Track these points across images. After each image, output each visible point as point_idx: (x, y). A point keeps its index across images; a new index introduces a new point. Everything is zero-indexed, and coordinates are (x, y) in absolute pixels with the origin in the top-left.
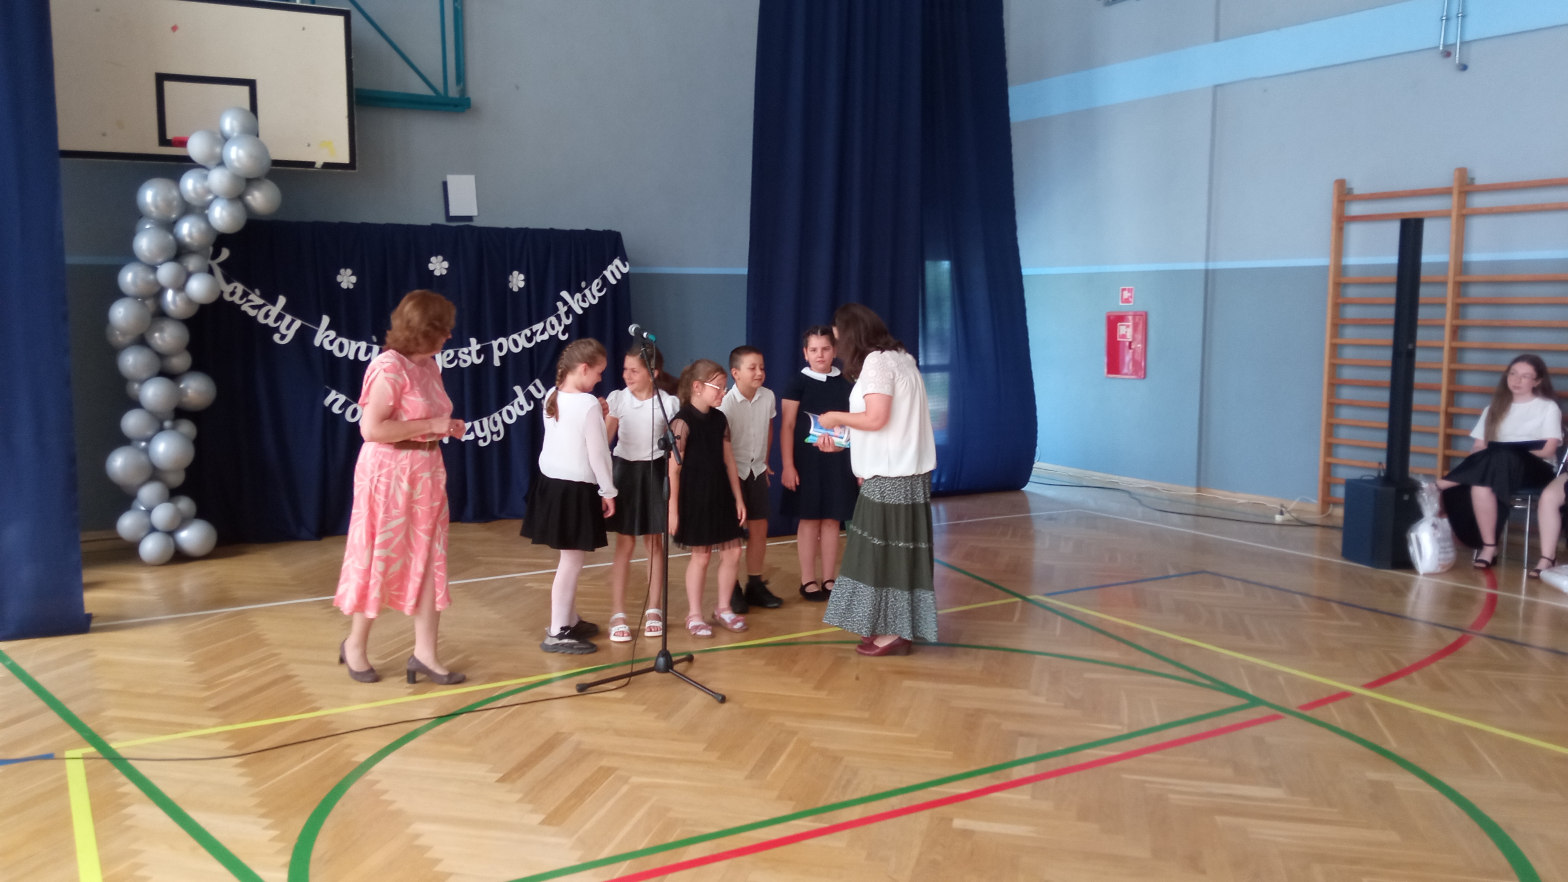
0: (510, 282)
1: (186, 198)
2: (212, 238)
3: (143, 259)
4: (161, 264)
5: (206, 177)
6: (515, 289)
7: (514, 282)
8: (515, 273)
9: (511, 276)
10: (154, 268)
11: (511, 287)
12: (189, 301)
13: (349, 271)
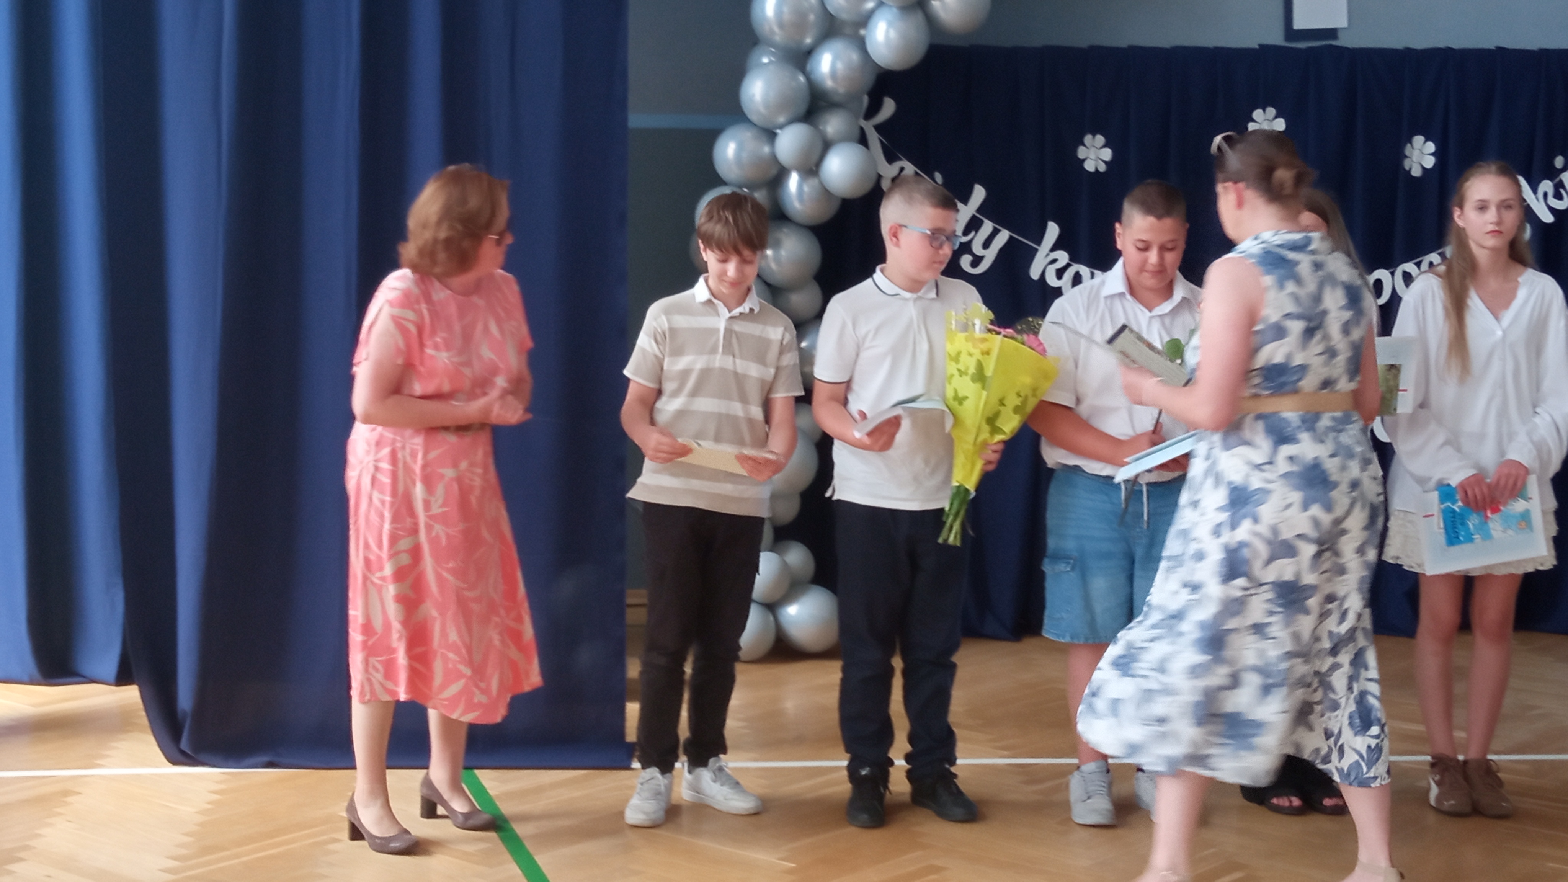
0: (1406, 157)
1: (833, 11)
2: (869, 80)
3: (753, 117)
4: (781, 127)
6: (1416, 172)
7: (1414, 159)
8: (1418, 140)
9: (1409, 145)
10: (770, 135)
11: (1407, 168)
12: (826, 192)
13: (1100, 139)
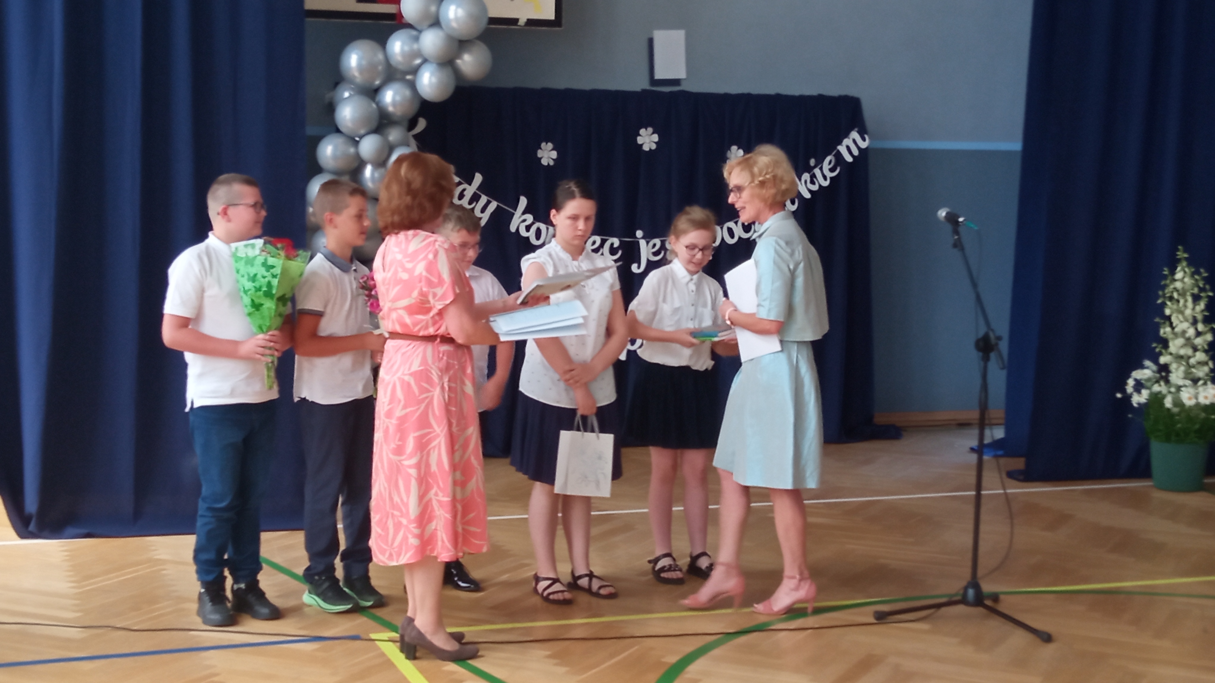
1: (393, 63)
3: (343, 130)
4: (362, 137)
5: (417, 39)
8: (734, 148)
9: (729, 151)
10: (355, 141)
13: (550, 145)
